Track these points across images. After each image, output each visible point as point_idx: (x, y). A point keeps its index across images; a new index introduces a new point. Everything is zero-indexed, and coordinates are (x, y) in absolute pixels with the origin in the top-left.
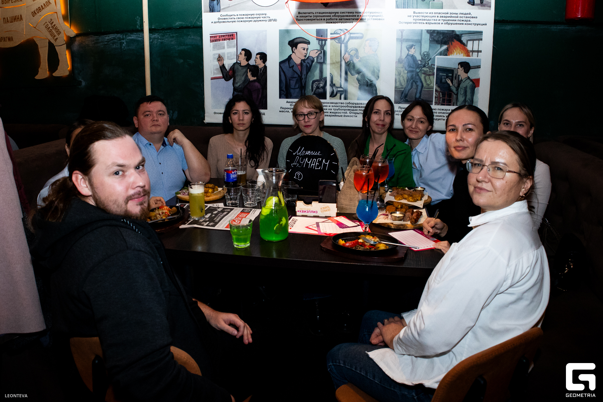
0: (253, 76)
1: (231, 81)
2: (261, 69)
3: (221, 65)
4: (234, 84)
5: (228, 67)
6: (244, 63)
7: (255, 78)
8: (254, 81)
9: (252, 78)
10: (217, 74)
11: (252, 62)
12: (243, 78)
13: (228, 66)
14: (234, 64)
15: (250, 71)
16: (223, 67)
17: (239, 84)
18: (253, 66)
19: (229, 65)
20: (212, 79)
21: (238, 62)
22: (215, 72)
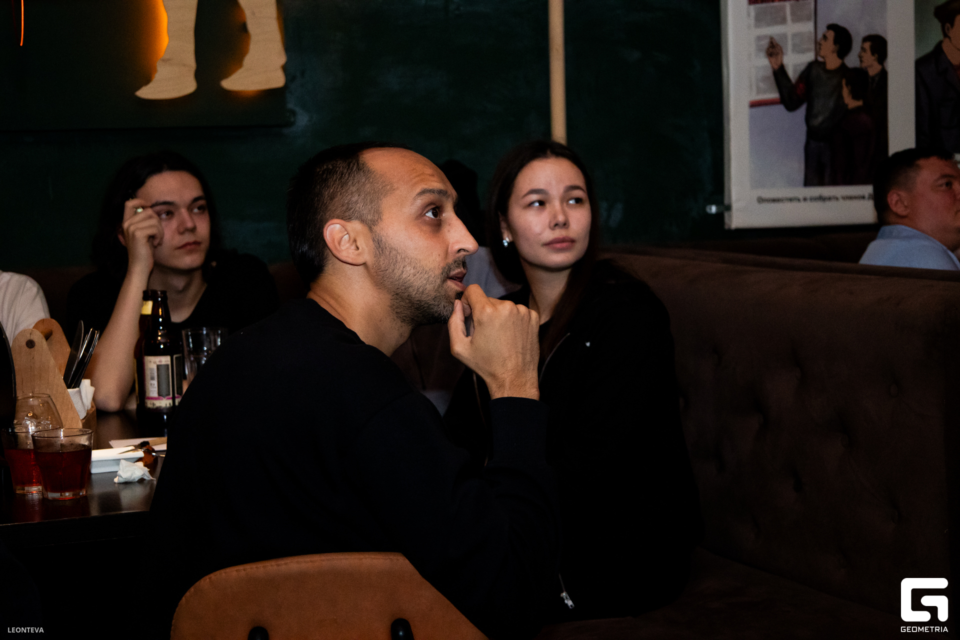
0: (855, 97)
1: (802, 111)
2: (873, 78)
3: (776, 67)
4: (808, 118)
5: (792, 74)
6: (833, 62)
7: (859, 103)
8: (858, 109)
9: (851, 103)
10: (765, 92)
11: (852, 61)
12: (831, 104)
13: (795, 71)
14: (810, 66)
15: (847, 85)
16: (780, 74)
17: (820, 119)
18: (855, 70)
19: (795, 66)
20: (754, 105)
21: (820, 59)
22: (761, 85)
